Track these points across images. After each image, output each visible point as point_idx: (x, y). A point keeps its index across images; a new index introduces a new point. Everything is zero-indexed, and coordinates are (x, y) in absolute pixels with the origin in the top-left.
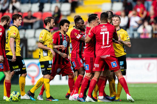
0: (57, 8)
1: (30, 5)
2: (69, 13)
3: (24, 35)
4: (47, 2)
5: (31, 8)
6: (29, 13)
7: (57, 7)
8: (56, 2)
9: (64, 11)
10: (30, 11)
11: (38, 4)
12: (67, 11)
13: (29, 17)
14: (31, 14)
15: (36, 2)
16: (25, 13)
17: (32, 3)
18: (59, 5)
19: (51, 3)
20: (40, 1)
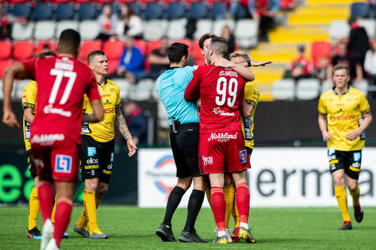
0: (226, 30)
1: (164, 24)
2: (254, 42)
3: (151, 91)
4: (205, 17)
5: (167, 29)
6: (164, 41)
7: (227, 27)
8: (224, 18)
9: (242, 39)
10: (165, 37)
11: (183, 22)
12: (250, 39)
13: (163, 52)
14: (167, 43)
15: (180, 17)
16: (153, 43)
17: (170, 19)
18: (230, 23)
19: (213, 18)
20: (189, 15)
